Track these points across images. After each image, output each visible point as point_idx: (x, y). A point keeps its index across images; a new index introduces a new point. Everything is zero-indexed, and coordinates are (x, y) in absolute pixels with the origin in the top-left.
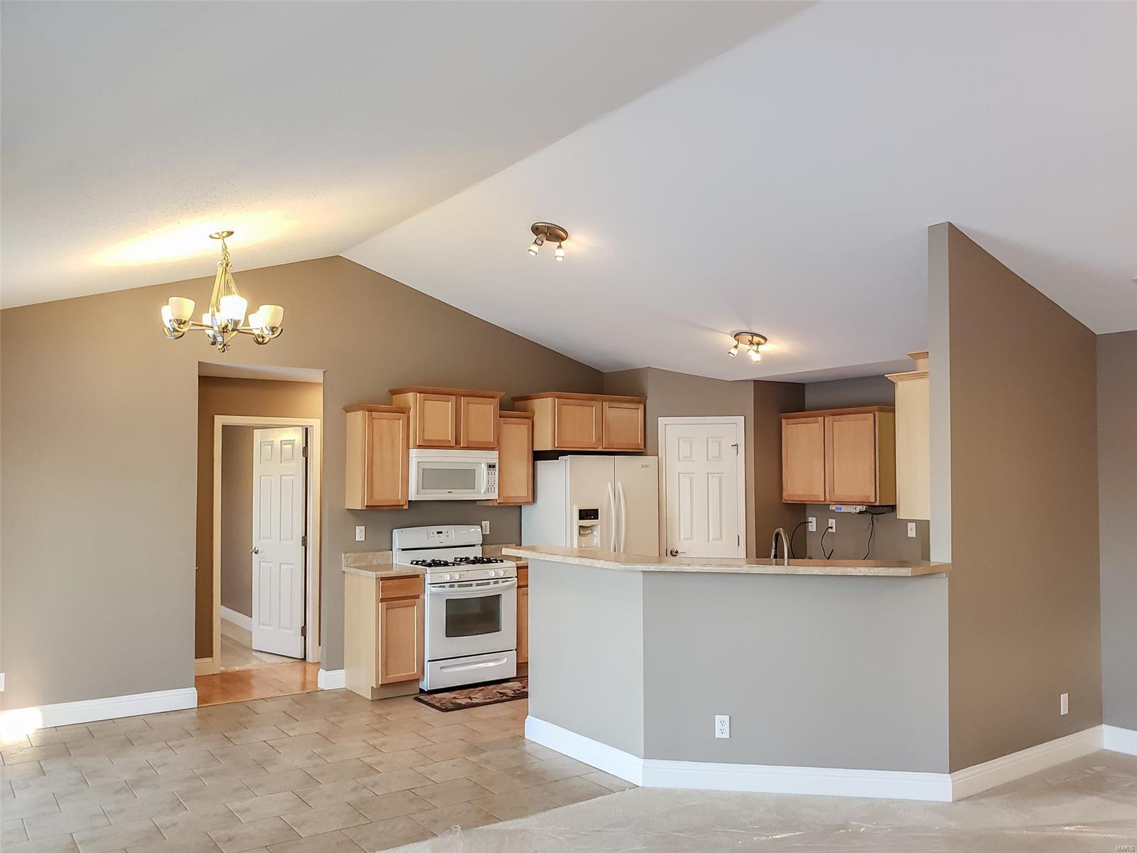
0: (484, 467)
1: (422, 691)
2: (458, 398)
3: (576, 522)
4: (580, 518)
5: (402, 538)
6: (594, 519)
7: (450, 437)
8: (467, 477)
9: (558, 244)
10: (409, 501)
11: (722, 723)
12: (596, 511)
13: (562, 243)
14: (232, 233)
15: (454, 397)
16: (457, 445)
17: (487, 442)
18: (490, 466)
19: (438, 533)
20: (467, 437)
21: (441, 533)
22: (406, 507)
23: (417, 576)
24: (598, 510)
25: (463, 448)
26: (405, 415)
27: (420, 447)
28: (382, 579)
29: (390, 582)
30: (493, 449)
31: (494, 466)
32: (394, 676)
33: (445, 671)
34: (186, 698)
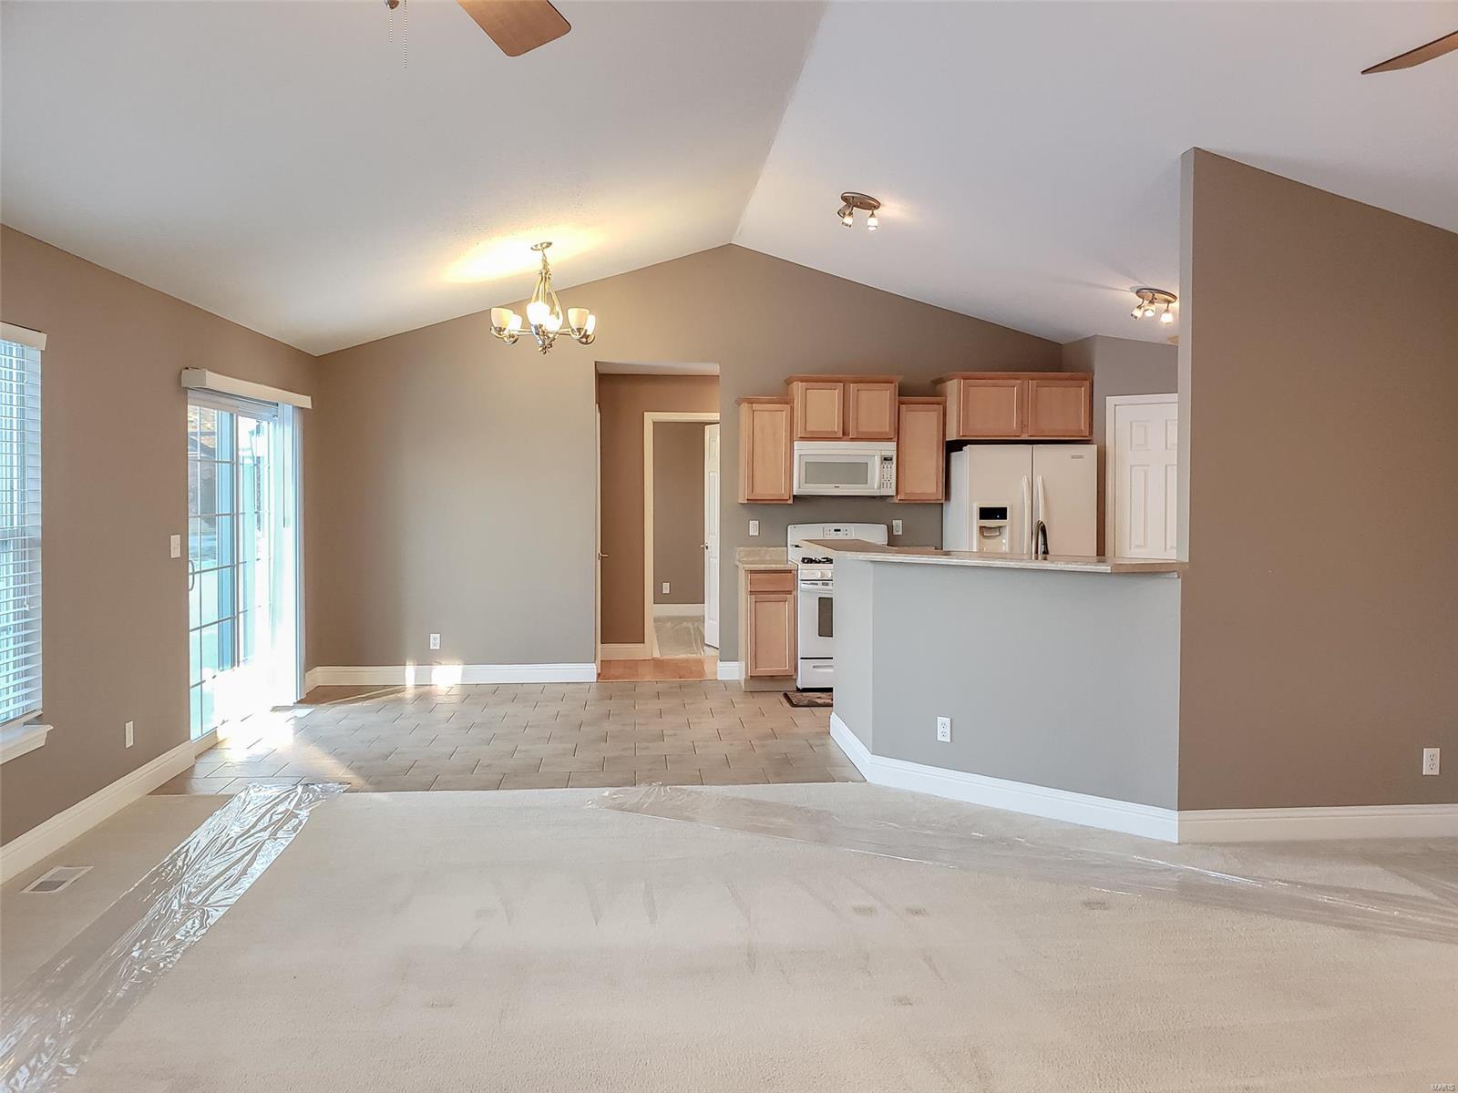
0: (877, 460)
1: (798, 690)
2: (847, 386)
3: (976, 522)
4: (981, 518)
5: (796, 534)
6: (1000, 518)
7: (836, 427)
8: (857, 471)
9: (871, 212)
10: (794, 496)
11: (944, 725)
12: (1004, 510)
13: (875, 212)
14: (550, 244)
15: (842, 384)
16: (845, 434)
17: (882, 433)
18: (885, 459)
19: (835, 530)
20: (857, 427)
21: (839, 530)
22: (791, 502)
23: (790, 571)
24: (1005, 509)
25: (853, 440)
26: (788, 406)
27: (802, 439)
28: (752, 572)
29: (759, 576)
30: (889, 440)
31: (891, 459)
32: (764, 670)
33: (818, 670)
34: (586, 672)
